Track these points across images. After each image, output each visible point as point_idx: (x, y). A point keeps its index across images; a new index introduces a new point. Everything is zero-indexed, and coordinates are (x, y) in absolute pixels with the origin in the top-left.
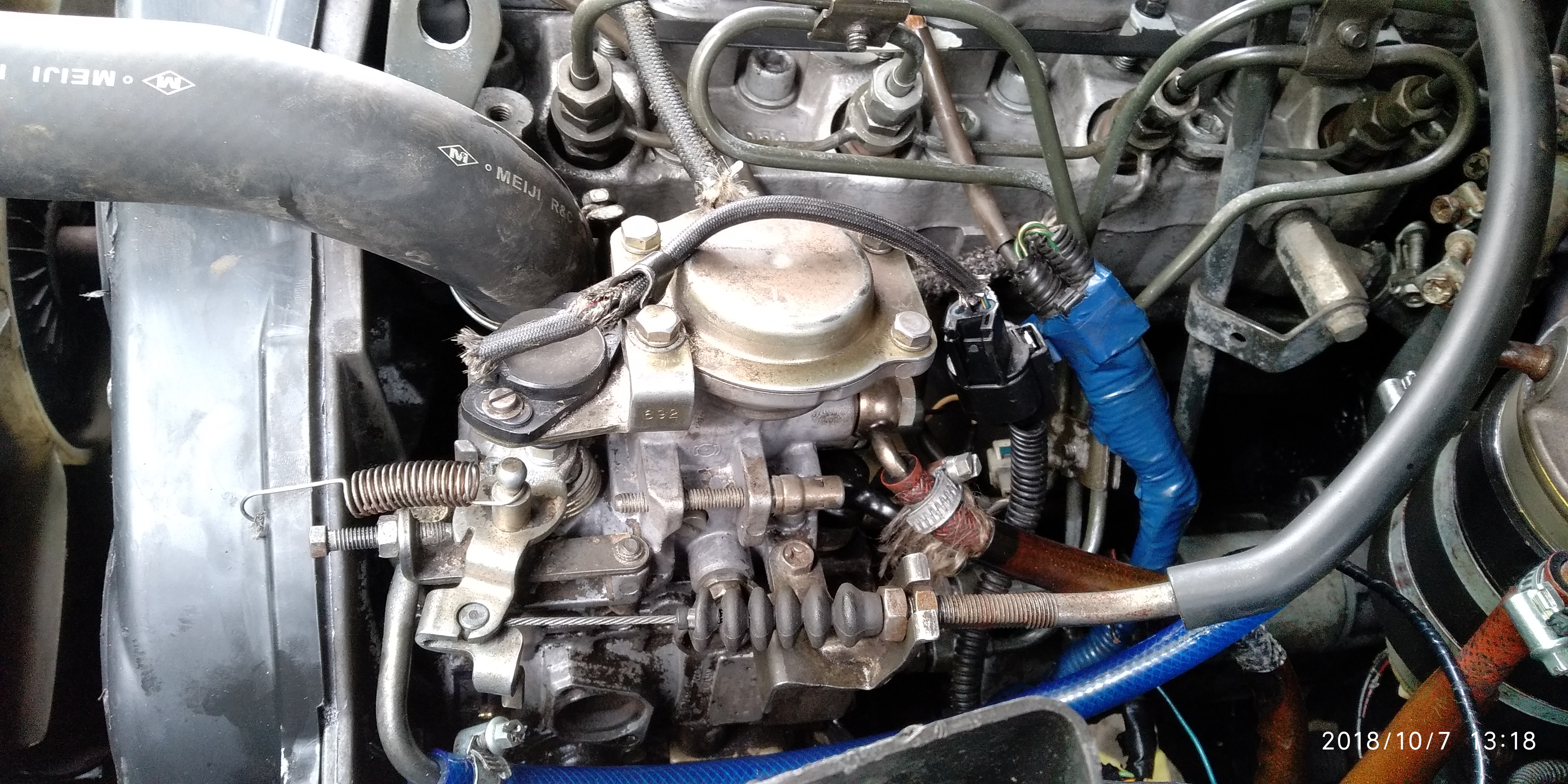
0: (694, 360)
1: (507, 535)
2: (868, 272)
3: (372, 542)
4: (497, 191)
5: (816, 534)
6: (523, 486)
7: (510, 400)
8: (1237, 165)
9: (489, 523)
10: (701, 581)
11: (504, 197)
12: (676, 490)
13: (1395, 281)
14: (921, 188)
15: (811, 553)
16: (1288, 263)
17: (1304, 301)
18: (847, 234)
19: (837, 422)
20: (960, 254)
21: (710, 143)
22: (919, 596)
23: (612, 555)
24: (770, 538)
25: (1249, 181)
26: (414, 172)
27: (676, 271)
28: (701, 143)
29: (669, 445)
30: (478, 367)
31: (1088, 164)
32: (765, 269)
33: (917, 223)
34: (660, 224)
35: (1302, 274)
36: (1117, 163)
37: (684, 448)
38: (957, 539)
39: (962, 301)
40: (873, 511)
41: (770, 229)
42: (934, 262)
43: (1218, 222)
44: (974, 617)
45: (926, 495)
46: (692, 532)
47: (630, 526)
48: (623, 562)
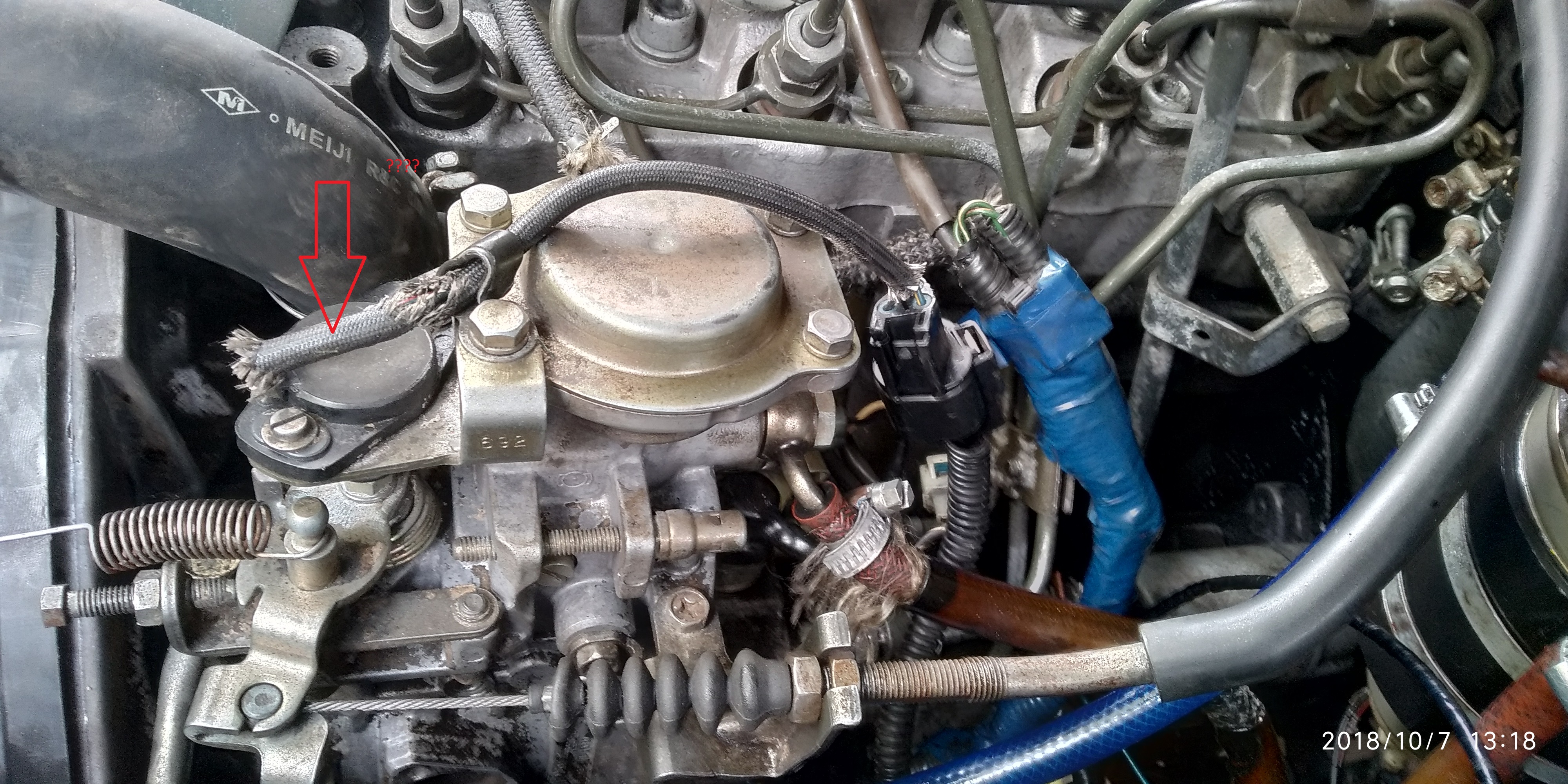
0: (547, 372)
1: (307, 595)
2: (775, 260)
3: (127, 606)
4: (286, 149)
5: (713, 578)
6: (325, 532)
7: (300, 425)
8: (1208, 138)
9: (285, 579)
10: (567, 642)
11: (295, 159)
12: (532, 533)
13: (1377, 273)
14: (844, 159)
15: (705, 604)
16: (1259, 252)
17: (1277, 295)
18: (749, 212)
19: (739, 442)
20: (890, 237)
21: (579, 94)
22: (837, 666)
23: (450, 615)
24: (656, 585)
25: (1221, 156)
26: (167, 122)
27: (526, 256)
28: (566, 94)
29: (526, 475)
30: (258, 379)
31: (1036, 135)
32: (643, 255)
33: (840, 201)
34: (513, 196)
35: (1275, 264)
36: (1072, 132)
37: (545, 477)
38: (884, 583)
39: (892, 295)
40: (785, 545)
41: (652, 203)
42: (857, 247)
43: (1189, 203)
44: (905, 691)
45: (847, 531)
46: (555, 581)
47: (476, 574)
48: (463, 623)
